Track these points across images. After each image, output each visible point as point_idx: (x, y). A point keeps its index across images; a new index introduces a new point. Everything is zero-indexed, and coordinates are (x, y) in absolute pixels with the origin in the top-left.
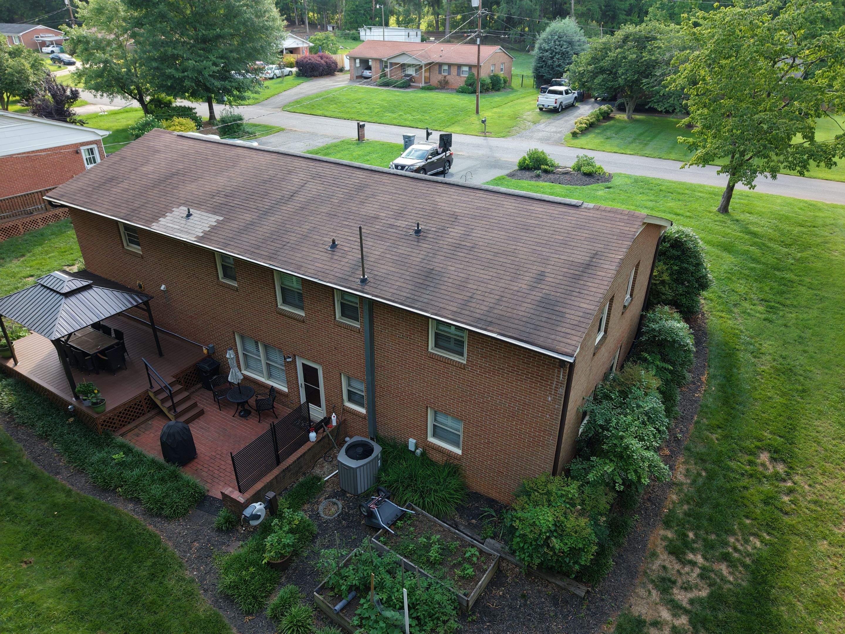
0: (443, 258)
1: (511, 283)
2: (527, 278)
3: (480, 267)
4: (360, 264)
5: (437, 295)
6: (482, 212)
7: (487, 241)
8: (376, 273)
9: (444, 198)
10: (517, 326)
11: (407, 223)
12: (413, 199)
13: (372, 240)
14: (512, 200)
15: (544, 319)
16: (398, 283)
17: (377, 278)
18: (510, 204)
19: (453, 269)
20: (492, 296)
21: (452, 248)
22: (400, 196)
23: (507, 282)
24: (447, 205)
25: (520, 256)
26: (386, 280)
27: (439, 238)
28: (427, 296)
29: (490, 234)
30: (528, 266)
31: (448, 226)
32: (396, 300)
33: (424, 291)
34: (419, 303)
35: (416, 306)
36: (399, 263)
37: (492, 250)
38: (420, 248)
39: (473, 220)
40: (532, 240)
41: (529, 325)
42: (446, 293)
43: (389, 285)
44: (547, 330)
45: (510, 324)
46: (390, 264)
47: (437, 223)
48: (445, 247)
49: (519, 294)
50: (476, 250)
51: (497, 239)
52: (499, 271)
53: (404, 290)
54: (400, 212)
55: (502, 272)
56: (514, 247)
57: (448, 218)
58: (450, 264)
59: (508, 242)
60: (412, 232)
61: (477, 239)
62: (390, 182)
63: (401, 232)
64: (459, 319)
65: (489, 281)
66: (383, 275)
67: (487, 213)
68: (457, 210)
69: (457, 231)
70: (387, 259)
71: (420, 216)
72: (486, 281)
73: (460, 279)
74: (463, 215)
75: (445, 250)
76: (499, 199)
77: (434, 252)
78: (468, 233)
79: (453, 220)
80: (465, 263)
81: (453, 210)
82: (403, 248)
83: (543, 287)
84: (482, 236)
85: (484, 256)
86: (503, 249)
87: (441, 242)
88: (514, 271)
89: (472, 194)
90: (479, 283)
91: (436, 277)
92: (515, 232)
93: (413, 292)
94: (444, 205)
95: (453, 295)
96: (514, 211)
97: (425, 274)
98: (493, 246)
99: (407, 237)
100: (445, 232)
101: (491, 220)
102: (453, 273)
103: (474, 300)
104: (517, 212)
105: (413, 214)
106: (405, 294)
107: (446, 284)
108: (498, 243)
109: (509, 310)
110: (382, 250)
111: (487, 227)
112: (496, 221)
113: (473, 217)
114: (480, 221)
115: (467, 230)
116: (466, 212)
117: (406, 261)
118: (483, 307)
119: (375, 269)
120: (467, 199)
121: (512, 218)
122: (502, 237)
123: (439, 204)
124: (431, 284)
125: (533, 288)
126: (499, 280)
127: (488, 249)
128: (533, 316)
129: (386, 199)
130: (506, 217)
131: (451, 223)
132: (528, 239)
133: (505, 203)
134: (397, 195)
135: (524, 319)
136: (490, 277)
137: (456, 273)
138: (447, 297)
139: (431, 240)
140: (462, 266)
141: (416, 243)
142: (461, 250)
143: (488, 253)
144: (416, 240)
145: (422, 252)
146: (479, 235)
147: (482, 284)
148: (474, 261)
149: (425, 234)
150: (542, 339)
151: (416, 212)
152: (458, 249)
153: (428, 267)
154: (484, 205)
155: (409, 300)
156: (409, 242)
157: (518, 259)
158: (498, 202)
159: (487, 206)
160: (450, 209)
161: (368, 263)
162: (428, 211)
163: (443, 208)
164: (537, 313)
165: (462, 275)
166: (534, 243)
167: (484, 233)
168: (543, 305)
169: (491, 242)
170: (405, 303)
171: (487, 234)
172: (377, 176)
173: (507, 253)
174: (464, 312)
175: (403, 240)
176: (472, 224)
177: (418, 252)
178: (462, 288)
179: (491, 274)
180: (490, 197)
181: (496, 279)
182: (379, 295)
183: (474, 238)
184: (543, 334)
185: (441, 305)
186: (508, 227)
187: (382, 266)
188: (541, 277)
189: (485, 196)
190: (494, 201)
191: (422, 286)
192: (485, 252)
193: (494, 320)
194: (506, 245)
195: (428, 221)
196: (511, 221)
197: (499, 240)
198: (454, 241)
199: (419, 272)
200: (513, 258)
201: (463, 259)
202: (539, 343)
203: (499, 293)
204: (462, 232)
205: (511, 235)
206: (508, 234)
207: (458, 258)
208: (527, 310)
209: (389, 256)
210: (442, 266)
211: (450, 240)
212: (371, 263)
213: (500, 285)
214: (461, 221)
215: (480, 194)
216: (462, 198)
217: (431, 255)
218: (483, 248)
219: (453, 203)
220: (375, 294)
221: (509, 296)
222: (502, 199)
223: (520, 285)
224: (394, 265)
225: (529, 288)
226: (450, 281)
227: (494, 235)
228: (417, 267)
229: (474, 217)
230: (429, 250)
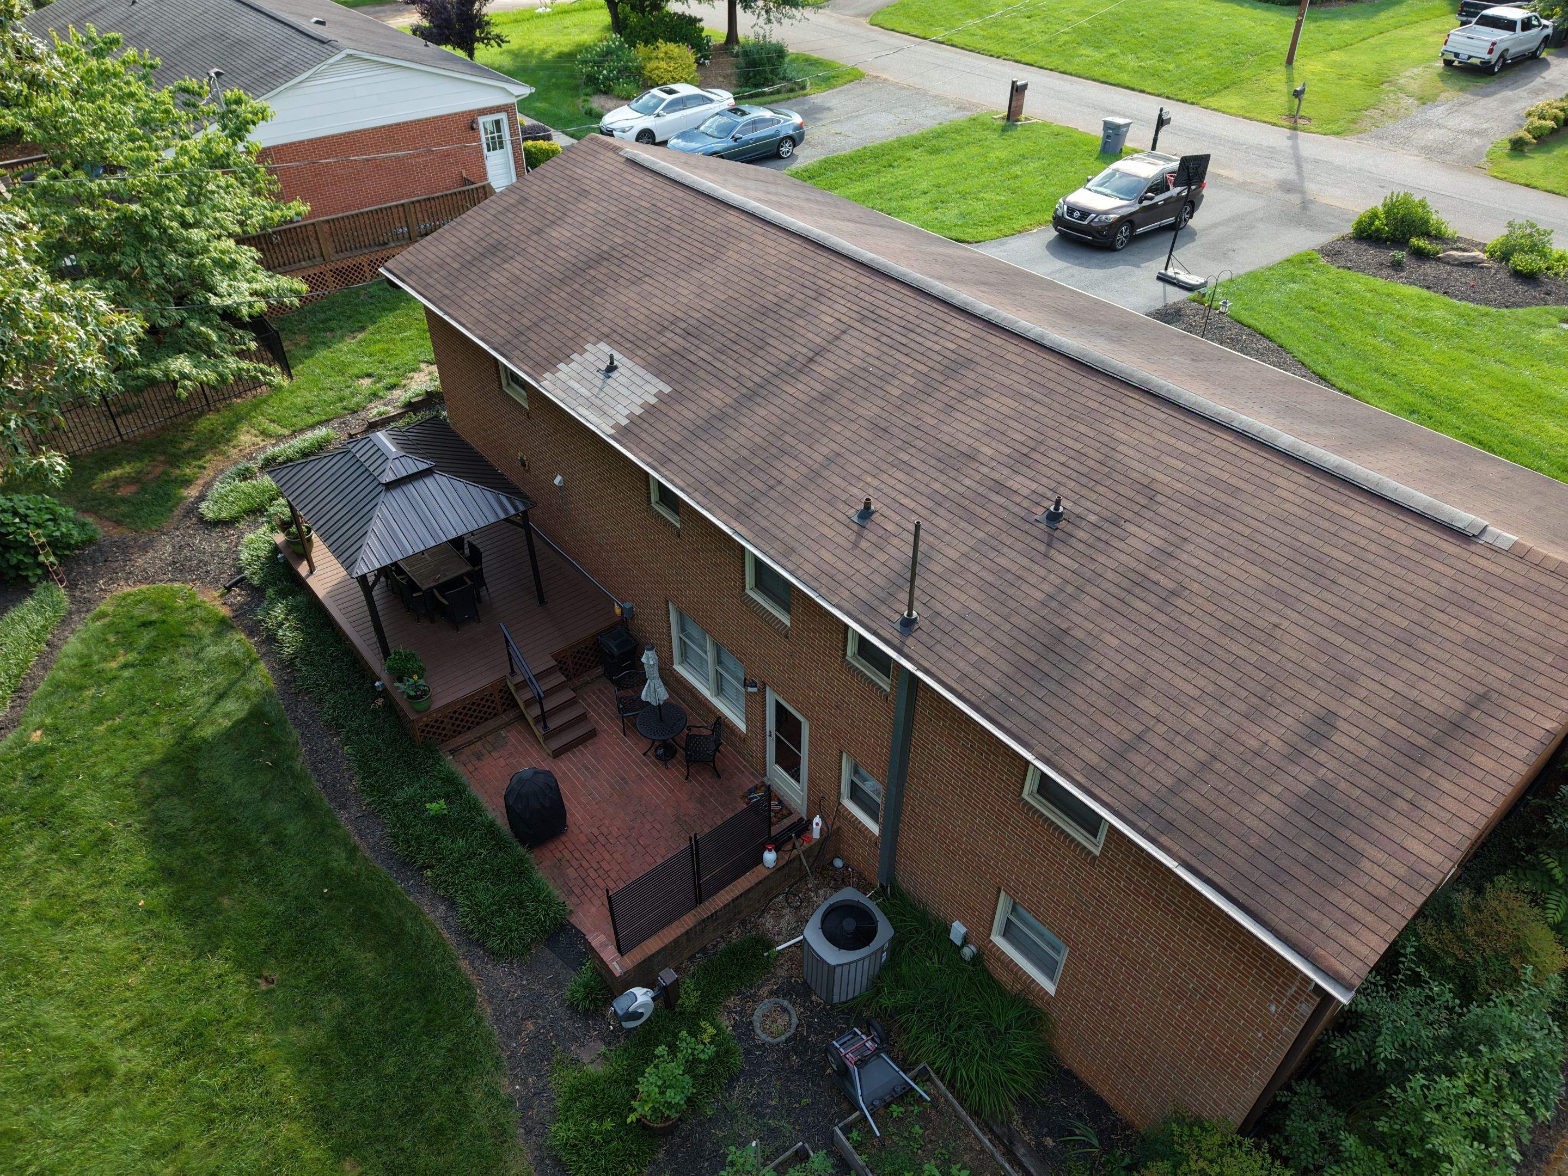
0: (1096, 605)
1: (1245, 723)
2: (1288, 721)
3: (1180, 655)
4: (908, 576)
5: (1062, 707)
6: (1219, 495)
7: (1212, 583)
8: (939, 608)
9: (1136, 435)
10: (1230, 855)
11: (1034, 486)
12: (1063, 419)
13: (950, 516)
14: (1300, 476)
15: (1302, 856)
16: (980, 650)
17: (938, 621)
18: (1293, 487)
19: (1114, 642)
20: (1191, 748)
21: (1125, 583)
22: (1037, 407)
23: (1236, 717)
24: (1138, 456)
25: (1285, 650)
26: (956, 634)
27: (1101, 545)
28: (1038, 705)
29: (1225, 567)
30: (1299, 685)
31: (1128, 515)
32: (967, 695)
33: (1035, 688)
34: (1016, 719)
35: (1008, 724)
36: (994, 592)
37: (1219, 614)
38: (1049, 564)
39: (1192, 514)
40: (1325, 608)
41: (1261, 862)
42: (1084, 707)
43: (960, 650)
44: (1301, 890)
45: (1215, 845)
46: (973, 591)
47: (1105, 502)
48: (1109, 575)
49: (1258, 762)
50: (1179, 602)
51: (1237, 585)
52: (1221, 681)
53: (990, 671)
54: (1025, 450)
55: (1229, 686)
56: (1275, 619)
57: (1130, 494)
58: (1110, 626)
59: (1264, 600)
60: (1040, 513)
61: (1190, 571)
62: (1021, 361)
63: (1016, 509)
64: (1097, 791)
65: (1192, 703)
66: (954, 619)
67: (1230, 501)
68: (1159, 476)
69: (1145, 535)
70: (969, 576)
71: (1069, 472)
72: (1185, 699)
73: (1124, 676)
74: (1169, 492)
75: (1106, 585)
76: (1268, 465)
77: (1079, 582)
78: (1170, 549)
79: (1144, 501)
80: (1146, 635)
81: (1151, 472)
82: (1012, 554)
83: (1322, 757)
84: (1203, 566)
85: (1194, 624)
86: (1249, 617)
87: (1102, 559)
88: (1259, 690)
89: (1205, 435)
90: (1167, 703)
91: (1070, 656)
92: (1286, 575)
93: (1009, 684)
94: (1131, 453)
95: (1098, 717)
96: (1299, 512)
97: (1046, 641)
98: (1225, 603)
99: (1027, 527)
100: (1117, 531)
101: (1235, 525)
102: (1112, 653)
103: (1145, 749)
104: (1306, 514)
105: (1053, 465)
106: (989, 684)
107: (1089, 681)
108: (1240, 599)
109: (1223, 801)
110: (965, 549)
111: (1222, 542)
112: (1247, 532)
113: (1191, 503)
114: (1208, 522)
115: (1172, 538)
116: (1179, 486)
117: (1011, 591)
118: (1161, 775)
119: (939, 596)
120: (1190, 450)
121: (1289, 530)
122: (1252, 581)
123: (1120, 448)
124: (1055, 674)
125: (1295, 754)
126: (1216, 705)
127: (1210, 608)
128: (1278, 841)
129: (1004, 410)
130: (1275, 523)
131: (1137, 508)
132: (1316, 603)
133: (1280, 481)
134: (1030, 403)
135: (1254, 840)
136: (1197, 693)
137: (1119, 658)
138: (1083, 721)
139: (1081, 547)
140: (1135, 642)
141: (1042, 548)
142: (1143, 594)
143: (1207, 619)
144: (1045, 538)
145: (1052, 577)
146: (1195, 562)
147: (1174, 708)
148: (1169, 635)
149: (1069, 528)
150: (1284, 914)
151: (1063, 459)
152: (1138, 591)
153: (1058, 621)
154: (1225, 476)
155: (994, 703)
156: (1029, 540)
157: (1276, 658)
158: (1265, 475)
159: (1233, 481)
160: (1142, 468)
161: (928, 576)
162: (1091, 463)
163: (1127, 461)
164: (1291, 832)
165: (1131, 667)
166: (1326, 620)
167: (1211, 559)
168: (1311, 813)
169: (1221, 589)
170: (985, 708)
171: (1217, 562)
172: (996, 340)
173: (1253, 632)
174: (1113, 774)
175: (1017, 533)
176: (1187, 523)
177: (1043, 572)
178: (1123, 703)
179: (1201, 682)
180: (1247, 455)
181: (1210, 702)
182: (934, 670)
183: (1181, 567)
184: (1289, 899)
185: (1066, 740)
186: (1272, 556)
187: (956, 593)
188: (1324, 729)
189: (1235, 450)
190: (1254, 470)
191: (1031, 672)
192: (1199, 613)
193: (1180, 822)
194: (1256, 608)
195: (1084, 492)
196: (1283, 538)
197: (1242, 588)
198: (1134, 564)
199: (1033, 632)
200: (1264, 651)
201: (1144, 621)
202: (1275, 921)
203: (1209, 745)
204: (1158, 543)
205: (1275, 581)
206: (1267, 577)
207: (1134, 616)
208: (1267, 817)
209: (975, 568)
210: (1089, 626)
211: (1124, 558)
212: (934, 579)
213: (1217, 721)
214: (1162, 510)
215: (1223, 441)
216: (1180, 445)
217: (1070, 589)
218: (1200, 601)
219: (1155, 454)
220: (926, 664)
221: (1231, 760)
222: (1277, 468)
223: (1265, 736)
224: (982, 596)
225: (1286, 750)
226: (1101, 675)
227: (1233, 571)
228: (1033, 617)
229: (1196, 505)
230: (1069, 575)
